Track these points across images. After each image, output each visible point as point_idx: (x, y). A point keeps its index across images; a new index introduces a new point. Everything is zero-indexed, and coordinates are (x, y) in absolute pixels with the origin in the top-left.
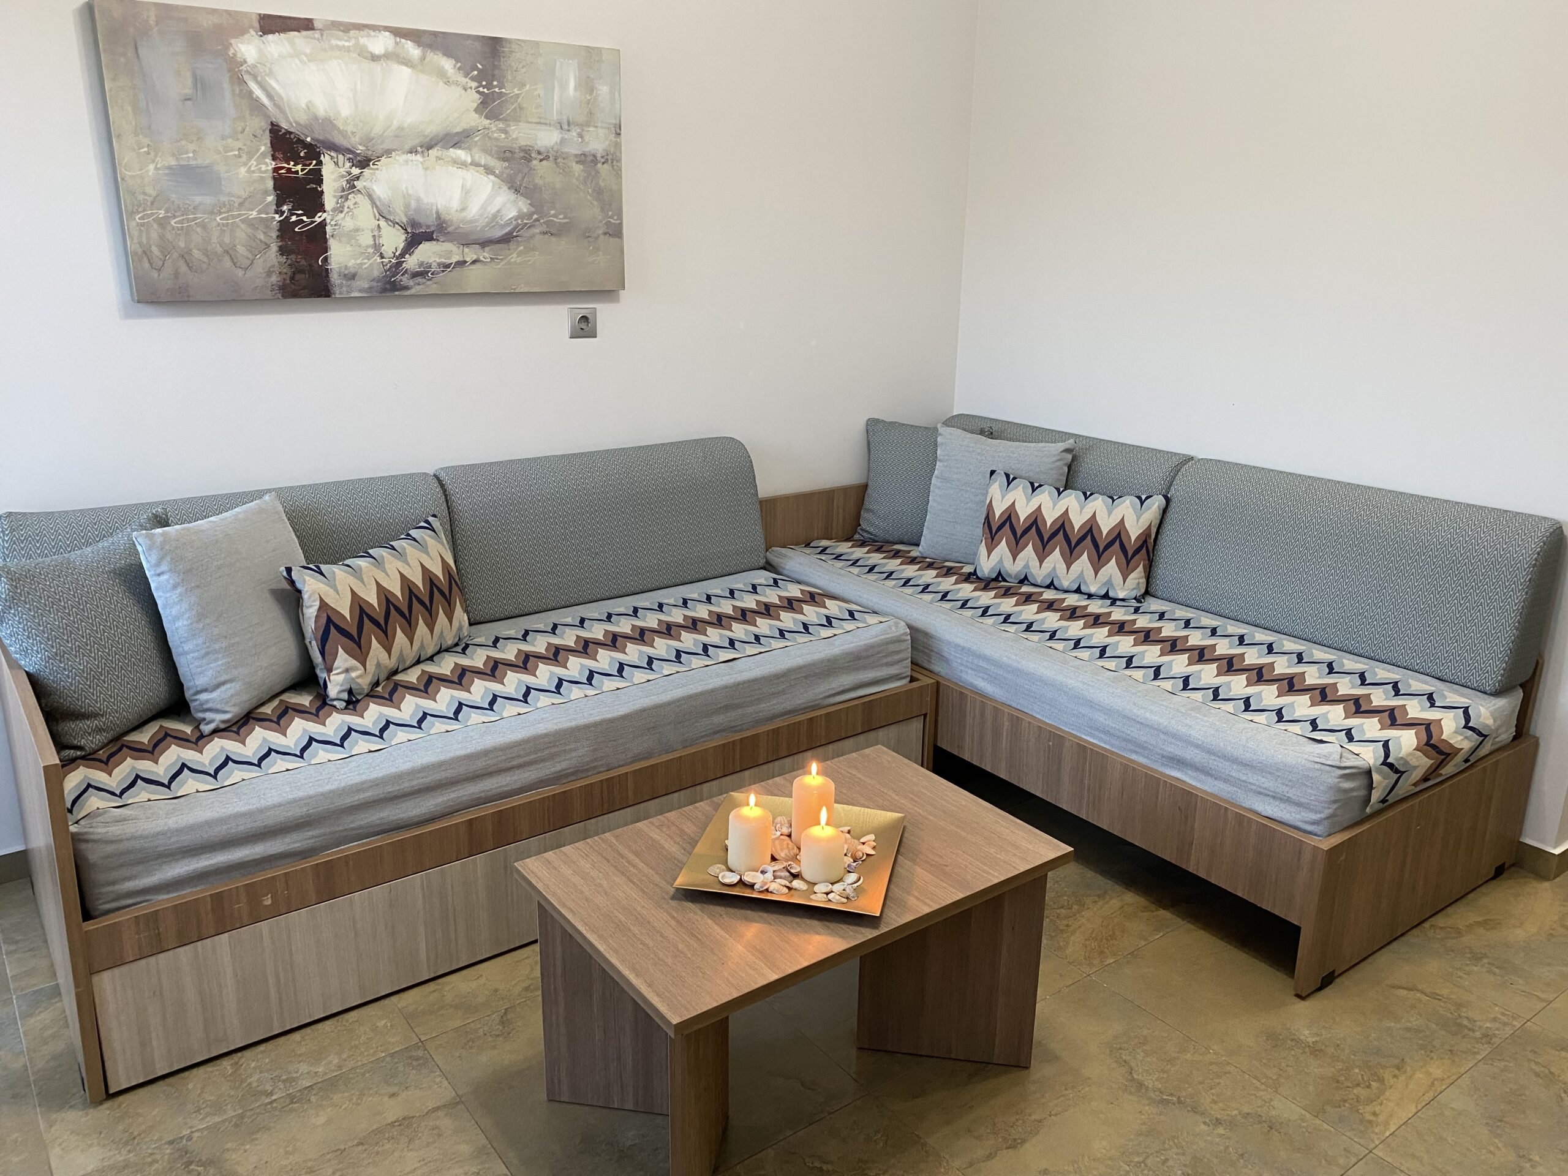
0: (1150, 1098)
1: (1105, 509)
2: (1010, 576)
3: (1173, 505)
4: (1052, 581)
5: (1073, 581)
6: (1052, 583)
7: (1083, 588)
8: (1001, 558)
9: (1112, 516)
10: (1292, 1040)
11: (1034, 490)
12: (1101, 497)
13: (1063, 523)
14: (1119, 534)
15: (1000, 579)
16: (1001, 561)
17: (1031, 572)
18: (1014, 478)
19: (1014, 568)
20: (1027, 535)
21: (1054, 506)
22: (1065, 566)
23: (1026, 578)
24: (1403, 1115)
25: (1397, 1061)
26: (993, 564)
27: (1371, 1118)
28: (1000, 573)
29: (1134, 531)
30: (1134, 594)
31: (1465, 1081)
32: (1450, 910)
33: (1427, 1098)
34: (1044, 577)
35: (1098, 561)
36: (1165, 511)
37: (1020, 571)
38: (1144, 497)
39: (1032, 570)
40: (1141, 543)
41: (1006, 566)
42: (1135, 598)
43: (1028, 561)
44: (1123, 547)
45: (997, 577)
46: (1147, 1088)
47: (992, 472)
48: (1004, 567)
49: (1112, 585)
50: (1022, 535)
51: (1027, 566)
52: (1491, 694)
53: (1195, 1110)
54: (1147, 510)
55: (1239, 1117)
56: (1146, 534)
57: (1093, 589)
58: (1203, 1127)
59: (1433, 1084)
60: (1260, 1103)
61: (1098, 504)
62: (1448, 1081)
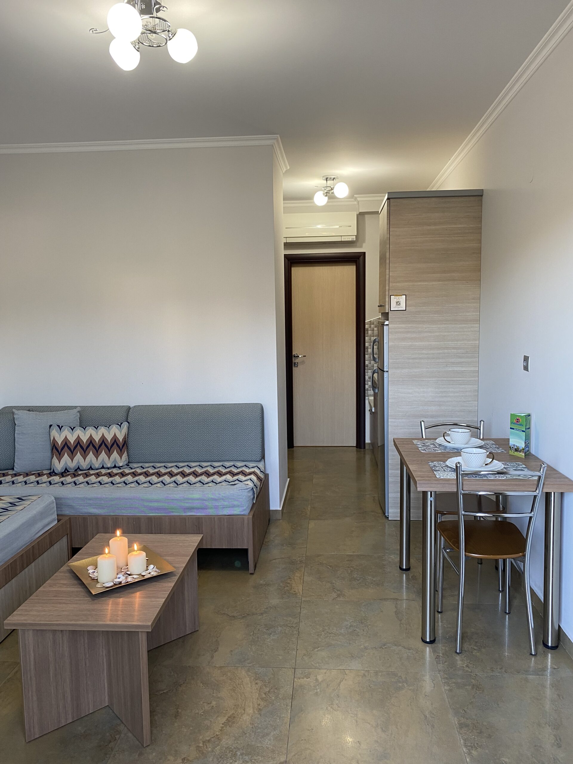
0: (239, 618)
1: (106, 431)
2: (71, 469)
3: (131, 425)
4: (91, 466)
5: (100, 464)
6: (91, 467)
7: (105, 466)
8: (66, 462)
9: (111, 433)
10: (260, 585)
11: (72, 430)
12: (102, 427)
13: (91, 440)
14: (115, 440)
15: (66, 471)
16: (66, 463)
17: (81, 465)
18: (62, 427)
19: (72, 465)
20: (76, 449)
21: (85, 434)
22: (95, 458)
23: (79, 468)
24: (301, 588)
25: (288, 577)
26: (62, 465)
27: (295, 593)
28: (66, 469)
29: (121, 438)
30: (125, 463)
31: (306, 574)
32: (266, 536)
33: (302, 581)
34: (87, 466)
35: (109, 453)
36: (129, 428)
37: (75, 466)
38: (120, 424)
39: (81, 464)
40: (124, 442)
41: (69, 465)
42: (126, 465)
43: (79, 460)
44: (117, 445)
45: (65, 471)
46: (236, 616)
47: (51, 426)
48: (68, 465)
49: (116, 461)
50: (74, 450)
51: (78, 462)
52: (259, 461)
53: (253, 614)
54: (123, 429)
55: (266, 610)
56: (125, 438)
57: (109, 466)
58: (259, 617)
59: (300, 578)
60: (267, 604)
61: (103, 430)
62: (303, 576)
